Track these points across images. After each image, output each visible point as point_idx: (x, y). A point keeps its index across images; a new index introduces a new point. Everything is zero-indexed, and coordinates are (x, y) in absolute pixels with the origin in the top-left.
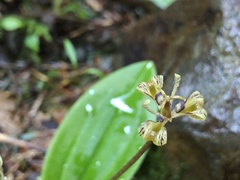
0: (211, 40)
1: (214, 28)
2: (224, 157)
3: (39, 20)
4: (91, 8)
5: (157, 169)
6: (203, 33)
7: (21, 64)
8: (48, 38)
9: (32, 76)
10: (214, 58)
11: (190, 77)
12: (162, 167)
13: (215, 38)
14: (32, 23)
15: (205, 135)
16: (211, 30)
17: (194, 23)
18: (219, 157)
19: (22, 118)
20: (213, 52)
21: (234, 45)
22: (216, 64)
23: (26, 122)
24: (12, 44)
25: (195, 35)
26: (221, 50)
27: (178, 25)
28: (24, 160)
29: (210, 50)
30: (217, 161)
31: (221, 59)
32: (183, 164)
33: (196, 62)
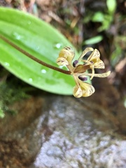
0: (107, 132)
1: (116, 134)
2: (23, 140)
3: (113, 23)
4: (118, 63)
5: (13, 95)
6: (112, 127)
7: (83, 10)
8: (101, 29)
9: (74, 17)
10: (95, 134)
11: (81, 117)
12: (14, 99)
13: (110, 134)
14: (111, 18)
15: (39, 126)
16: (115, 132)
17: (118, 123)
18: (22, 137)
19: (48, 6)
20: (99, 133)
21: (105, 148)
22: (91, 135)
23: (44, 9)
24: (96, 5)
25: (110, 122)
26: (101, 138)
27: (115, 113)
28: (19, 4)
29: (101, 130)
30: (19, 136)
31: (95, 138)
32: (17, 112)
33: (91, 121)
